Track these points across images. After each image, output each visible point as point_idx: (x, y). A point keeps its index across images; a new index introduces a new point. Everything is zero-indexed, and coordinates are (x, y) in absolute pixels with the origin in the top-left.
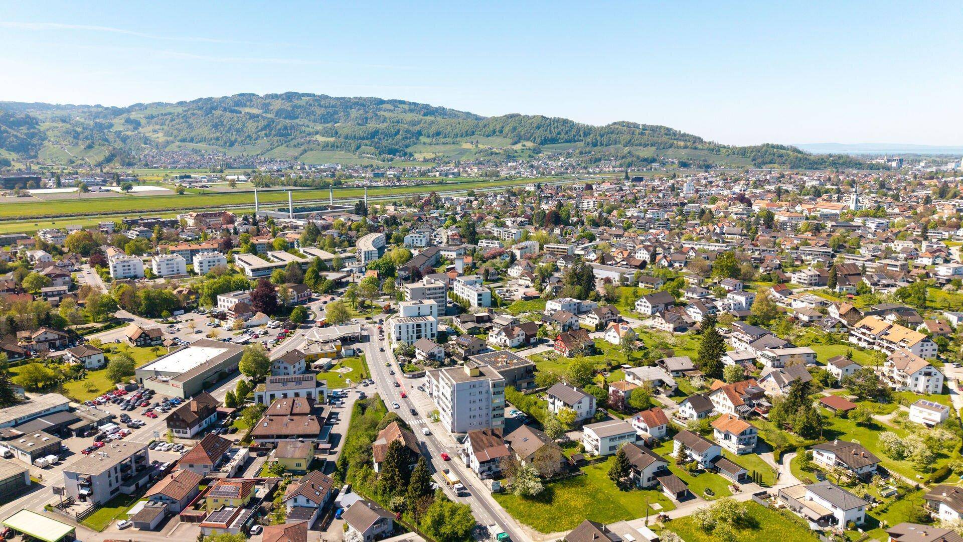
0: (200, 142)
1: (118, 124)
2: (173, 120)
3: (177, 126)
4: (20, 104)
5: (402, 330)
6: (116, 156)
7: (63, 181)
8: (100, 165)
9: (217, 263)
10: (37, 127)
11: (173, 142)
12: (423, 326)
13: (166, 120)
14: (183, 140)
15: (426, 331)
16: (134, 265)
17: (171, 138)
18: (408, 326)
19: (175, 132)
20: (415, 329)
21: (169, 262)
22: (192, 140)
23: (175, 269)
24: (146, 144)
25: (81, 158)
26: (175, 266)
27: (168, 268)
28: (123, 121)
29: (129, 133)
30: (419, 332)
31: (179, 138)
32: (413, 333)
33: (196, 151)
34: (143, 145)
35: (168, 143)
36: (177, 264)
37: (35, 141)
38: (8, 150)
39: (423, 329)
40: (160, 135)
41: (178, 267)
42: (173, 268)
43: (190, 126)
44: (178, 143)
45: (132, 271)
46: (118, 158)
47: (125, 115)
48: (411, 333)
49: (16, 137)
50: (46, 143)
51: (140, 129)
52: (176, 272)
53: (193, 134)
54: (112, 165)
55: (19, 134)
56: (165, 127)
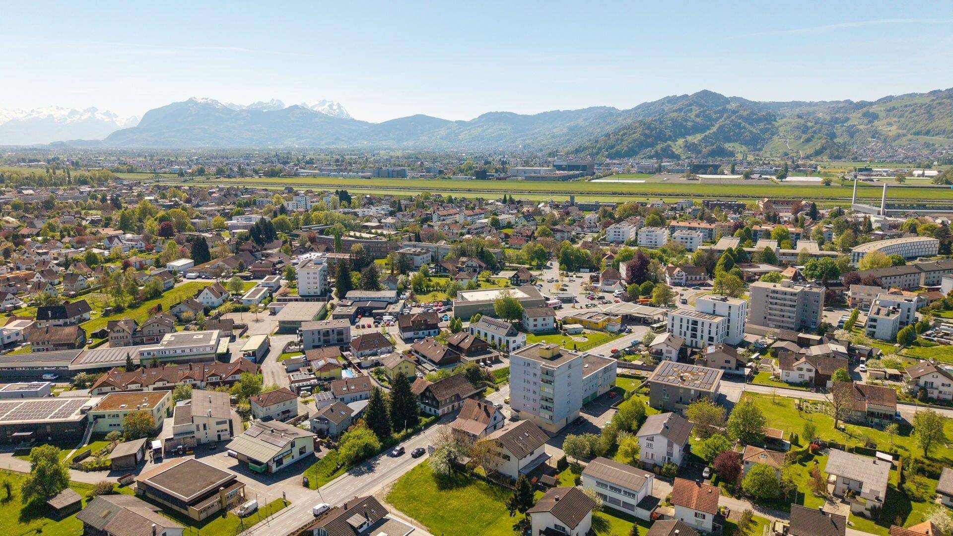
0: (936, 135)
1: (855, 119)
2: (914, 111)
3: (915, 118)
4: (774, 103)
5: (675, 322)
6: (826, 149)
7: (736, 168)
8: (808, 157)
9: (689, 241)
10: (773, 123)
11: (904, 135)
12: (700, 324)
13: (907, 111)
14: (918, 133)
15: (702, 332)
16: (623, 232)
17: (905, 131)
18: (681, 319)
19: (911, 125)
20: (690, 326)
21: (649, 234)
22: (927, 133)
23: (653, 241)
24: (873, 137)
25: (795, 150)
26: (654, 238)
27: (647, 239)
28: (860, 115)
29: (862, 127)
30: (695, 329)
31: (912, 131)
32: (688, 329)
33: (927, 145)
34: (870, 139)
35: (899, 136)
36: (656, 236)
37: (766, 136)
38: (741, 144)
39: (699, 327)
40: (894, 128)
41: (656, 239)
42: (651, 239)
43: (931, 118)
44: (910, 137)
45: (621, 237)
46: (828, 151)
47: (864, 109)
48: (684, 329)
49: (751, 132)
50: (775, 137)
51: (876, 123)
52: (653, 243)
53: (930, 126)
54: (819, 158)
55: (754, 130)
56: (902, 120)
